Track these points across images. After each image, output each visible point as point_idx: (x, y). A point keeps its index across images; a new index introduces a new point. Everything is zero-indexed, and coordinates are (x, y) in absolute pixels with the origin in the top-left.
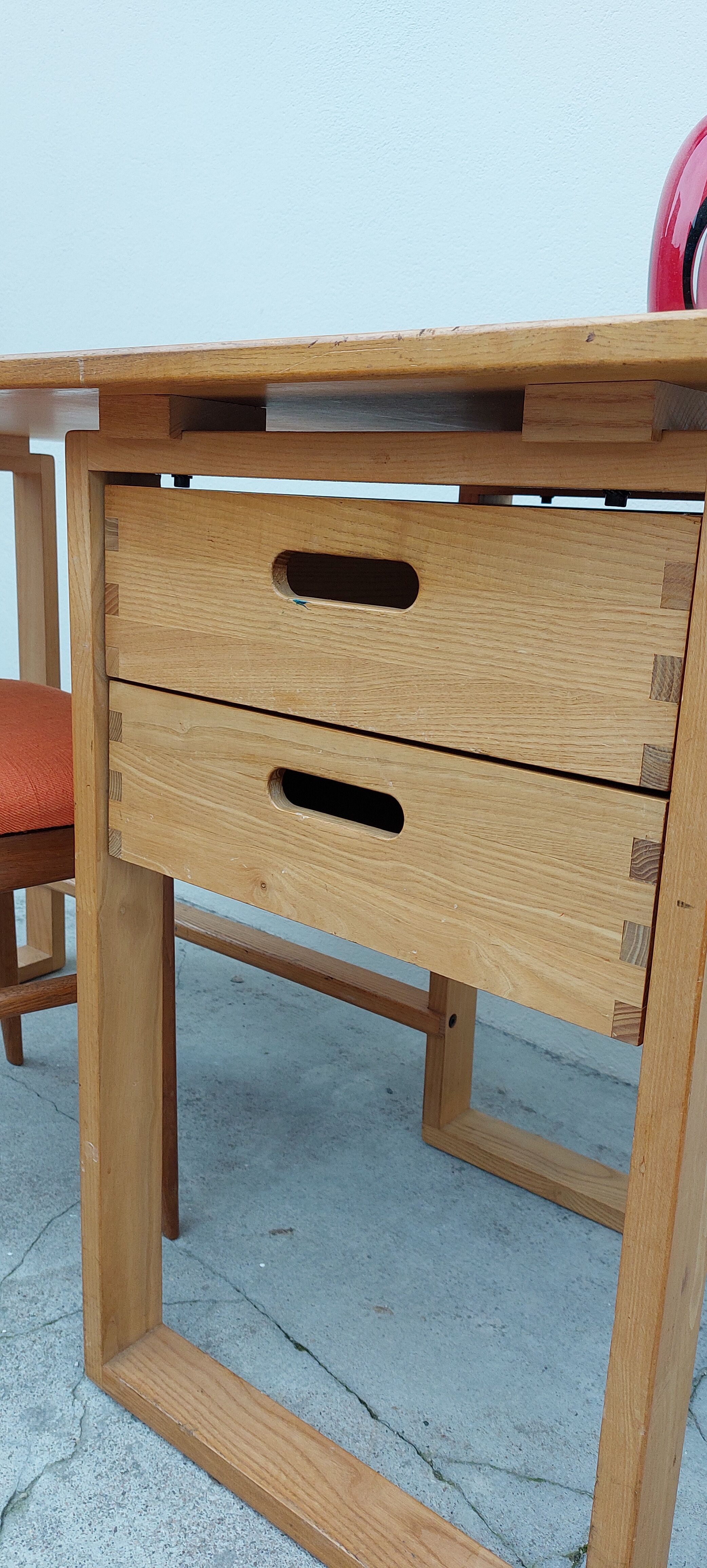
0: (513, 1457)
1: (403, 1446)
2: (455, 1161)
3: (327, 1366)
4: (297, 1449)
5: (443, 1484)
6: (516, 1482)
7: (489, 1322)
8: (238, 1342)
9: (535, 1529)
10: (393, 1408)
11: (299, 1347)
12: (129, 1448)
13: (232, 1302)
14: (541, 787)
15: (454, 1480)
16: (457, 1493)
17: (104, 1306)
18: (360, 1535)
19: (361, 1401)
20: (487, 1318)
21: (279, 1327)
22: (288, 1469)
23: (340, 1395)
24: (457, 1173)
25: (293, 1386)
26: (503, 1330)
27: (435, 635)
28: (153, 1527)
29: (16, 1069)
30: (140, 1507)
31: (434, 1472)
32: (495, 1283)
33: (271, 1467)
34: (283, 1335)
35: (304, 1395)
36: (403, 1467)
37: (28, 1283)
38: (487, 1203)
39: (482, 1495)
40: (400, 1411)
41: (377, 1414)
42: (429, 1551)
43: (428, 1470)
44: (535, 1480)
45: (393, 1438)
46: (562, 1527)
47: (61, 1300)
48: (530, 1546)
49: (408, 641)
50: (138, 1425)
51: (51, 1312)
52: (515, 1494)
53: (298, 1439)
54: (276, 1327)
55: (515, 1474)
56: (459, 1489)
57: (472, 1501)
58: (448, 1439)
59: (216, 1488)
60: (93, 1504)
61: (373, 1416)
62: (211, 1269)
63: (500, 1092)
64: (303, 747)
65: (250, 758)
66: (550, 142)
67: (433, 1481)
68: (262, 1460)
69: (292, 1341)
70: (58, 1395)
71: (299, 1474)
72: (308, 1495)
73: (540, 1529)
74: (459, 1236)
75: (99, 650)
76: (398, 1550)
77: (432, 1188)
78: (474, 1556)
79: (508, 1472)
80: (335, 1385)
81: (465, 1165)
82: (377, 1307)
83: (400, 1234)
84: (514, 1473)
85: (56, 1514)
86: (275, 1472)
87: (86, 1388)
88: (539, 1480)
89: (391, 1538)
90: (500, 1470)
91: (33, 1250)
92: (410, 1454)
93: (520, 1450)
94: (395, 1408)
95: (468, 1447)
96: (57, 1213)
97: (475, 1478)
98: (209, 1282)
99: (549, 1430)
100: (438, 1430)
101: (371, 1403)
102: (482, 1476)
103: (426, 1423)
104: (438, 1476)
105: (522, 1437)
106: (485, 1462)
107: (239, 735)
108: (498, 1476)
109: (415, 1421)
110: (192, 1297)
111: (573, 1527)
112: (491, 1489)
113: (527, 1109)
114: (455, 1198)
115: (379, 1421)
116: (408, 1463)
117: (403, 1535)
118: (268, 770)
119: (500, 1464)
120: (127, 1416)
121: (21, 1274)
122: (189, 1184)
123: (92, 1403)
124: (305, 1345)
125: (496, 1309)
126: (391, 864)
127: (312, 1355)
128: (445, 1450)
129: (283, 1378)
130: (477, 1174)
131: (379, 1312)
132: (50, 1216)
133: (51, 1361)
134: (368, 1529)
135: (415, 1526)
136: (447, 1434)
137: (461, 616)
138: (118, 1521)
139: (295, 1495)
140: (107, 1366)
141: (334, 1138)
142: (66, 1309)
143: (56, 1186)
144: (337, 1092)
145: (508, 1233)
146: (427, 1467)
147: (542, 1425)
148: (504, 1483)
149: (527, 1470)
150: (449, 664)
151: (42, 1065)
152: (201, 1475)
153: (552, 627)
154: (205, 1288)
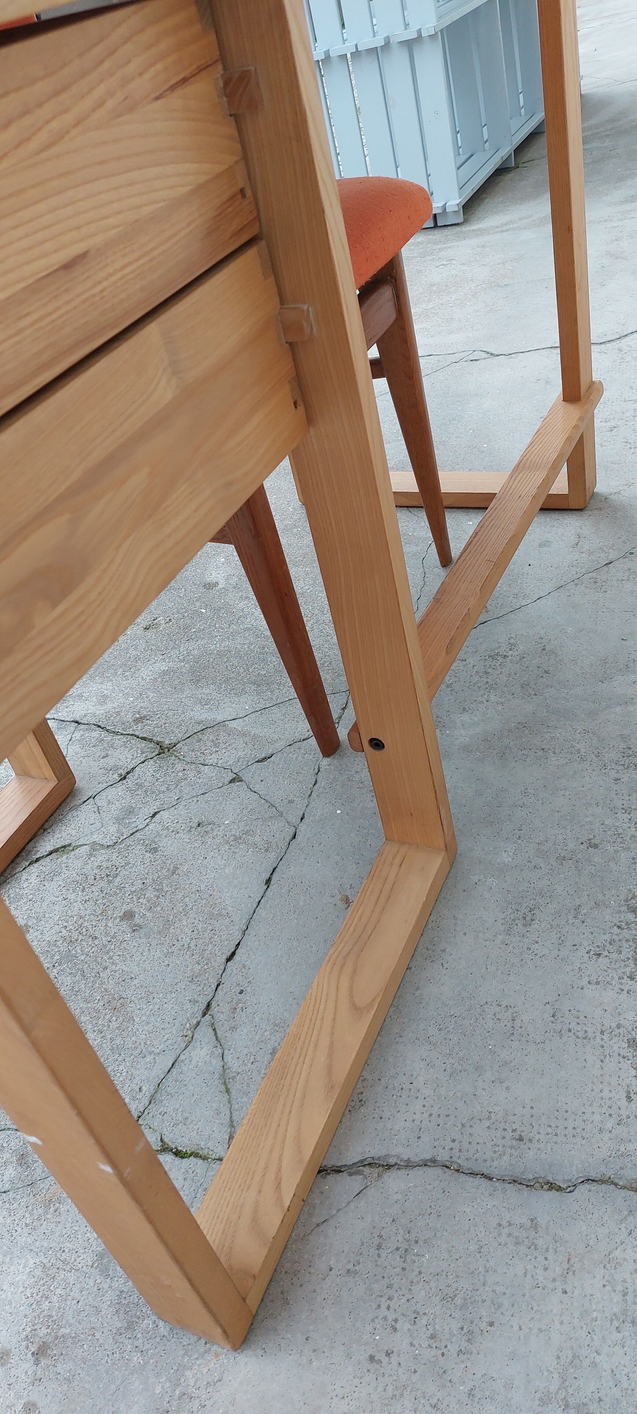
0: (241, 1062)
1: (209, 991)
3: (261, 906)
5: (186, 1033)
6: (217, 1076)
8: (252, 850)
9: (177, 1110)
11: (268, 881)
13: (288, 822)
15: (194, 1037)
16: (182, 1045)
19: (238, 944)
21: (281, 859)
23: (237, 929)
31: (198, 1022)
34: (275, 866)
35: (224, 912)
36: (190, 1001)
39: (190, 1061)
40: (243, 970)
41: (231, 960)
44: (226, 1088)
45: (213, 981)
46: (190, 1126)
48: (160, 1114)
52: (205, 1081)
54: (279, 859)
56: (189, 1044)
57: (182, 1057)
58: (233, 1013)
60: (79, 878)
61: (228, 959)
62: (312, 792)
67: (186, 1025)
69: (271, 874)
73: (180, 1113)
79: (223, 1067)
80: (244, 921)
84: (224, 1070)
88: (228, 1091)
90: (221, 1060)
92: (205, 998)
93: (252, 1063)
94: (244, 966)
95: (233, 1029)
97: (205, 1049)
100: (239, 1001)
101: (241, 950)
102: (210, 1052)
103: (241, 992)
104: (195, 1026)
105: (265, 1058)
106: (225, 1047)
108: (214, 1062)
109: (239, 985)
111: (194, 1134)
112: (200, 1064)
115: (226, 965)
116: (194, 1002)
119: (226, 1057)
124: (273, 883)
127: (265, 892)
128: (221, 1017)
131: (341, 900)
136: (238, 1010)
146: (198, 1015)
148: (210, 1069)
149: (233, 1078)
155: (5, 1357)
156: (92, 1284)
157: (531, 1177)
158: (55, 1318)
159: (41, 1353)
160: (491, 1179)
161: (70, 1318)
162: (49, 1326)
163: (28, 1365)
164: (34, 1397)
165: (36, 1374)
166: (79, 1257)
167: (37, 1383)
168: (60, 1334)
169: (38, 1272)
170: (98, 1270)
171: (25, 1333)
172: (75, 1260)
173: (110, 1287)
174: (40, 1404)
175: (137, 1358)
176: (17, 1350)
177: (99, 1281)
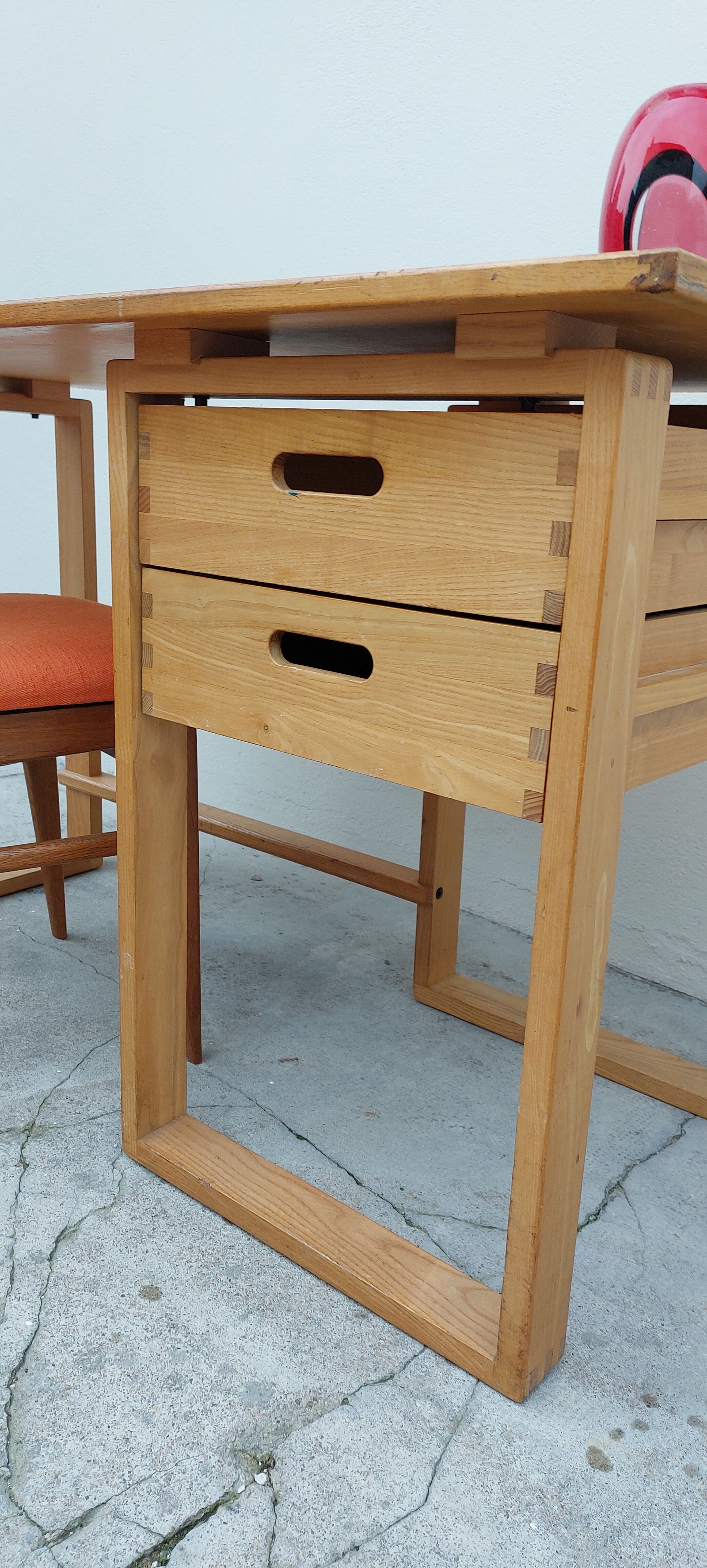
0: (471, 1213)
1: (381, 1203)
2: (441, 1014)
3: (322, 1150)
4: (294, 1196)
5: (413, 1229)
6: (472, 1228)
7: (459, 1124)
8: (249, 1133)
9: (485, 1258)
10: (375, 1178)
11: (300, 1137)
12: (159, 1201)
13: (245, 1107)
14: (473, 630)
15: (422, 1225)
16: (423, 1234)
17: (138, 1090)
18: (342, 1249)
19: (349, 1174)
20: (458, 1122)
21: (284, 1124)
22: (286, 1208)
23: (332, 1169)
24: (441, 1023)
25: (294, 1163)
26: (471, 1130)
27: (396, 515)
28: (178, 1250)
29: (60, 942)
30: (167, 1237)
31: (406, 1221)
32: (467, 1098)
33: (273, 1207)
34: (287, 1129)
35: (302, 1169)
37: (74, 1091)
38: (466, 1044)
39: (444, 1236)
40: (381, 1180)
41: (362, 1182)
42: (396, 1260)
43: (401, 1219)
44: (488, 1227)
45: (373, 1198)
47: (102, 1103)
48: (480, 1268)
49: (376, 520)
50: (166, 1186)
51: (94, 1111)
52: (471, 1235)
53: (295, 1189)
54: (282, 1124)
55: (472, 1223)
56: (425, 1231)
57: (435, 1239)
58: (419, 1199)
59: (229, 1227)
60: (130, 1235)
61: (358, 1183)
62: (228, 1084)
63: (485, 965)
64: (296, 612)
65: (254, 625)
66: (538, 117)
67: (405, 1226)
68: (266, 1203)
69: (294, 1134)
70: (101, 1166)
71: (295, 1212)
72: (301, 1224)
73: (489, 1258)
74: (439, 1066)
75: (134, 543)
76: (370, 1259)
77: (419, 1033)
78: (432, 1264)
79: (466, 1222)
80: (328, 1163)
81: (449, 1017)
82: (367, 1112)
83: (389, 1064)
85: (100, 1241)
86: (276, 1210)
87: (124, 1162)
88: (491, 1228)
89: (366, 1252)
90: (460, 1220)
91: (78, 1069)
92: (388, 1208)
93: (478, 1208)
94: (377, 1179)
95: (434, 1205)
96: (98, 1044)
97: (439, 1225)
98: (226, 1093)
99: (502, 1196)
100: (411, 1193)
101: (357, 1175)
102: (445, 1224)
103: (402, 1189)
104: (409, 1223)
105: (480, 1200)
106: (448, 1215)
107: (247, 605)
108: (457, 1224)
109: (393, 1188)
110: (212, 1103)
112: (451, 1232)
113: (507, 978)
114: (438, 1040)
115: (364, 1187)
116: (385, 1214)
117: (376, 1251)
118: (268, 634)
119: (460, 1217)
120: (157, 1180)
121: (69, 1085)
122: (211, 1027)
123: (129, 1171)
124: (305, 1136)
125: (467, 1116)
126: (363, 702)
127: (311, 1143)
128: (416, 1206)
129: (285, 1158)
130: (459, 1023)
131: (368, 1116)
132: (93, 1046)
133: (94, 1143)
134: (348, 1246)
135: (386, 1246)
136: (418, 1197)
137: (414, 498)
138: (149, 1246)
139: (291, 1225)
140: (141, 1141)
141: (337, 996)
142: (107, 1110)
143: (97, 1025)
144: (341, 963)
145: (481, 1065)
146: (400, 1217)
147: (497, 1193)
148: (462, 1229)
149: (482, 1221)
150: (406, 537)
151: (83, 939)
152: (217, 1218)
153: (480, 504)
154: (223, 1097)
155: (641, 1425)
156: (609, 1353)
157: (666, 1141)
158: (624, 1385)
159: (649, 1402)
160: (656, 1154)
161: (630, 1375)
162: (629, 1390)
163: (655, 1412)
164: (686, 1416)
165: (666, 1409)
166: (578, 1354)
167: (674, 1411)
168: (640, 1386)
169: (575, 1383)
170: (598, 1347)
171: (627, 1407)
172: (580, 1358)
173: (618, 1344)
174: (694, 1414)
175: (686, 1348)
176: (639, 1415)
177: (608, 1349)
